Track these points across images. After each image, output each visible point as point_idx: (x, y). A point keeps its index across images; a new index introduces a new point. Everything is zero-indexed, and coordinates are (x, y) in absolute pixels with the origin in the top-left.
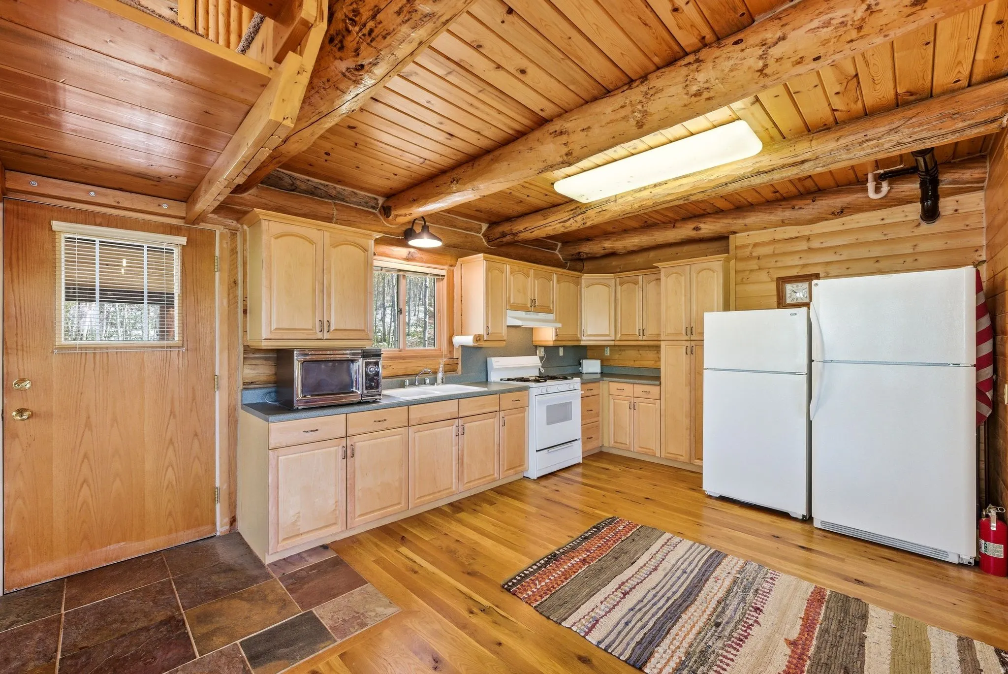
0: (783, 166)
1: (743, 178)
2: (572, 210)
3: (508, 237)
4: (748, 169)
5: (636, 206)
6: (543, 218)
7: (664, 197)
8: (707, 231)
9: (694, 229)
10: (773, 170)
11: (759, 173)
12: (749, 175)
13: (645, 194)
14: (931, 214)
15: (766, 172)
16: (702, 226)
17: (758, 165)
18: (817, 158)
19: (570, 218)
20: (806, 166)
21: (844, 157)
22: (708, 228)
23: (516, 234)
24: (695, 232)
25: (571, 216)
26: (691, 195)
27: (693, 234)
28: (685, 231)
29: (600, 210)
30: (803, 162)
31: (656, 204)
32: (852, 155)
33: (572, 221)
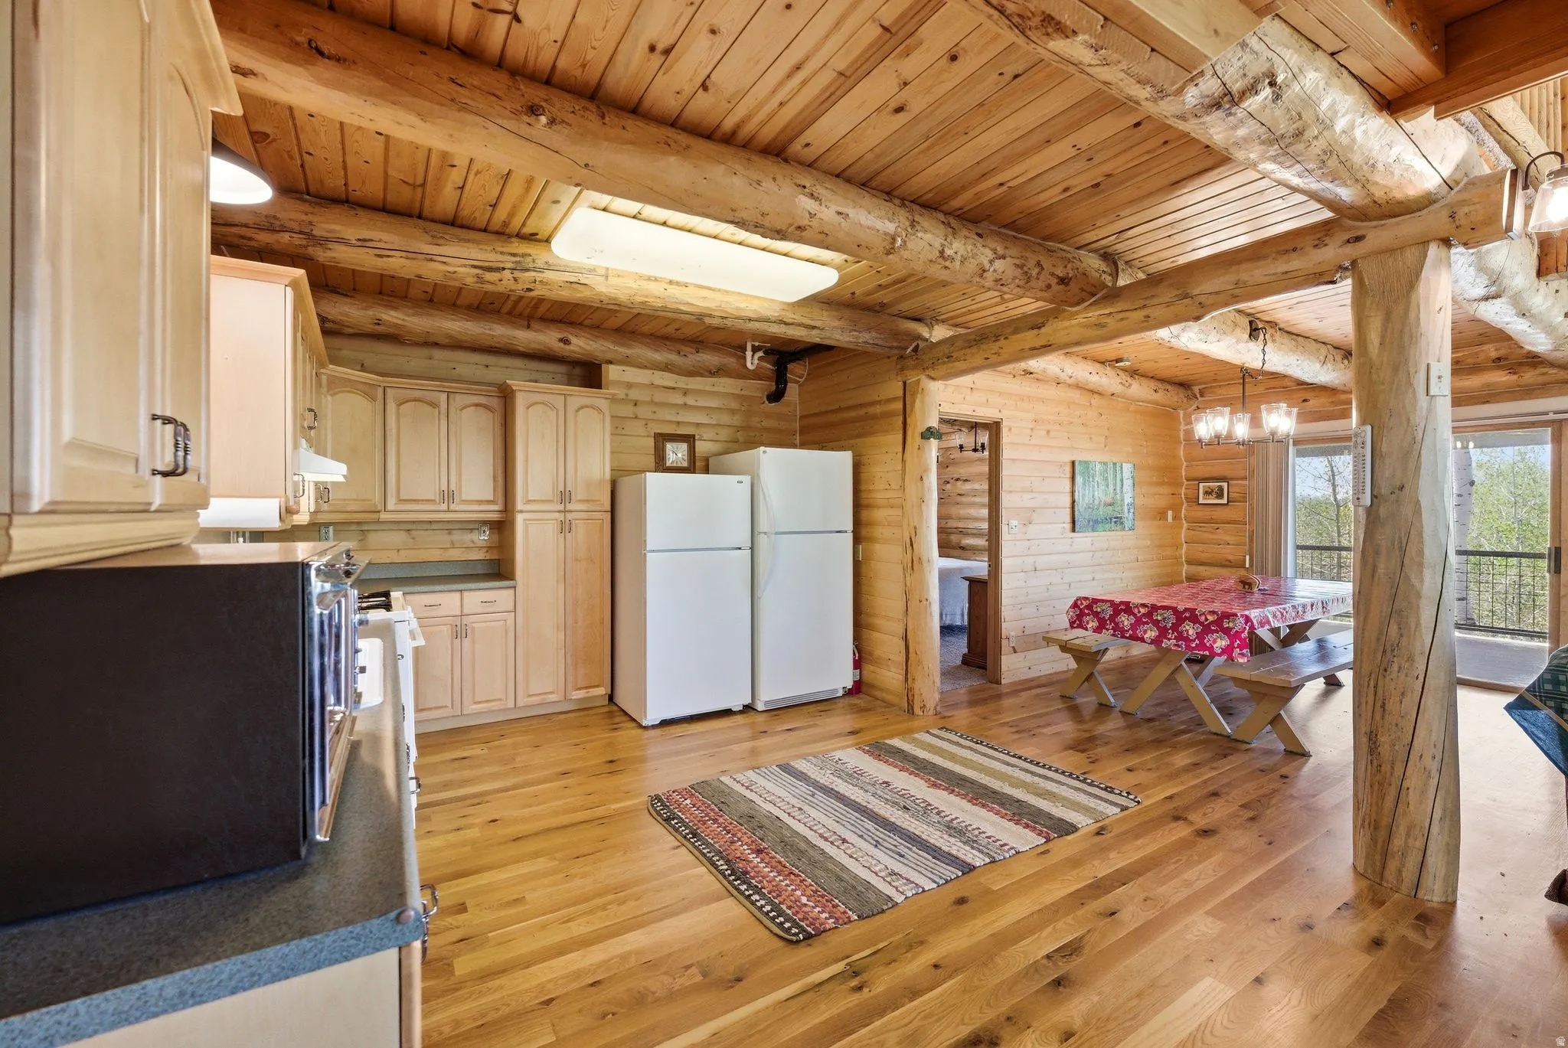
0: (800, 325)
1: (767, 320)
2: (514, 255)
3: (285, 237)
4: (772, 312)
5: (639, 299)
6: (429, 239)
7: (680, 303)
8: (577, 349)
9: (561, 340)
10: (792, 324)
11: (783, 322)
12: (774, 319)
13: (656, 289)
14: (776, 396)
15: (786, 324)
16: (574, 340)
17: (783, 313)
18: (823, 329)
19: (504, 269)
20: (814, 332)
21: (838, 337)
22: (581, 344)
23: (323, 242)
24: (561, 345)
25: (510, 265)
26: (710, 316)
27: (558, 347)
28: (547, 338)
29: (575, 280)
30: (814, 327)
31: (665, 309)
32: (841, 338)
33: (507, 274)
